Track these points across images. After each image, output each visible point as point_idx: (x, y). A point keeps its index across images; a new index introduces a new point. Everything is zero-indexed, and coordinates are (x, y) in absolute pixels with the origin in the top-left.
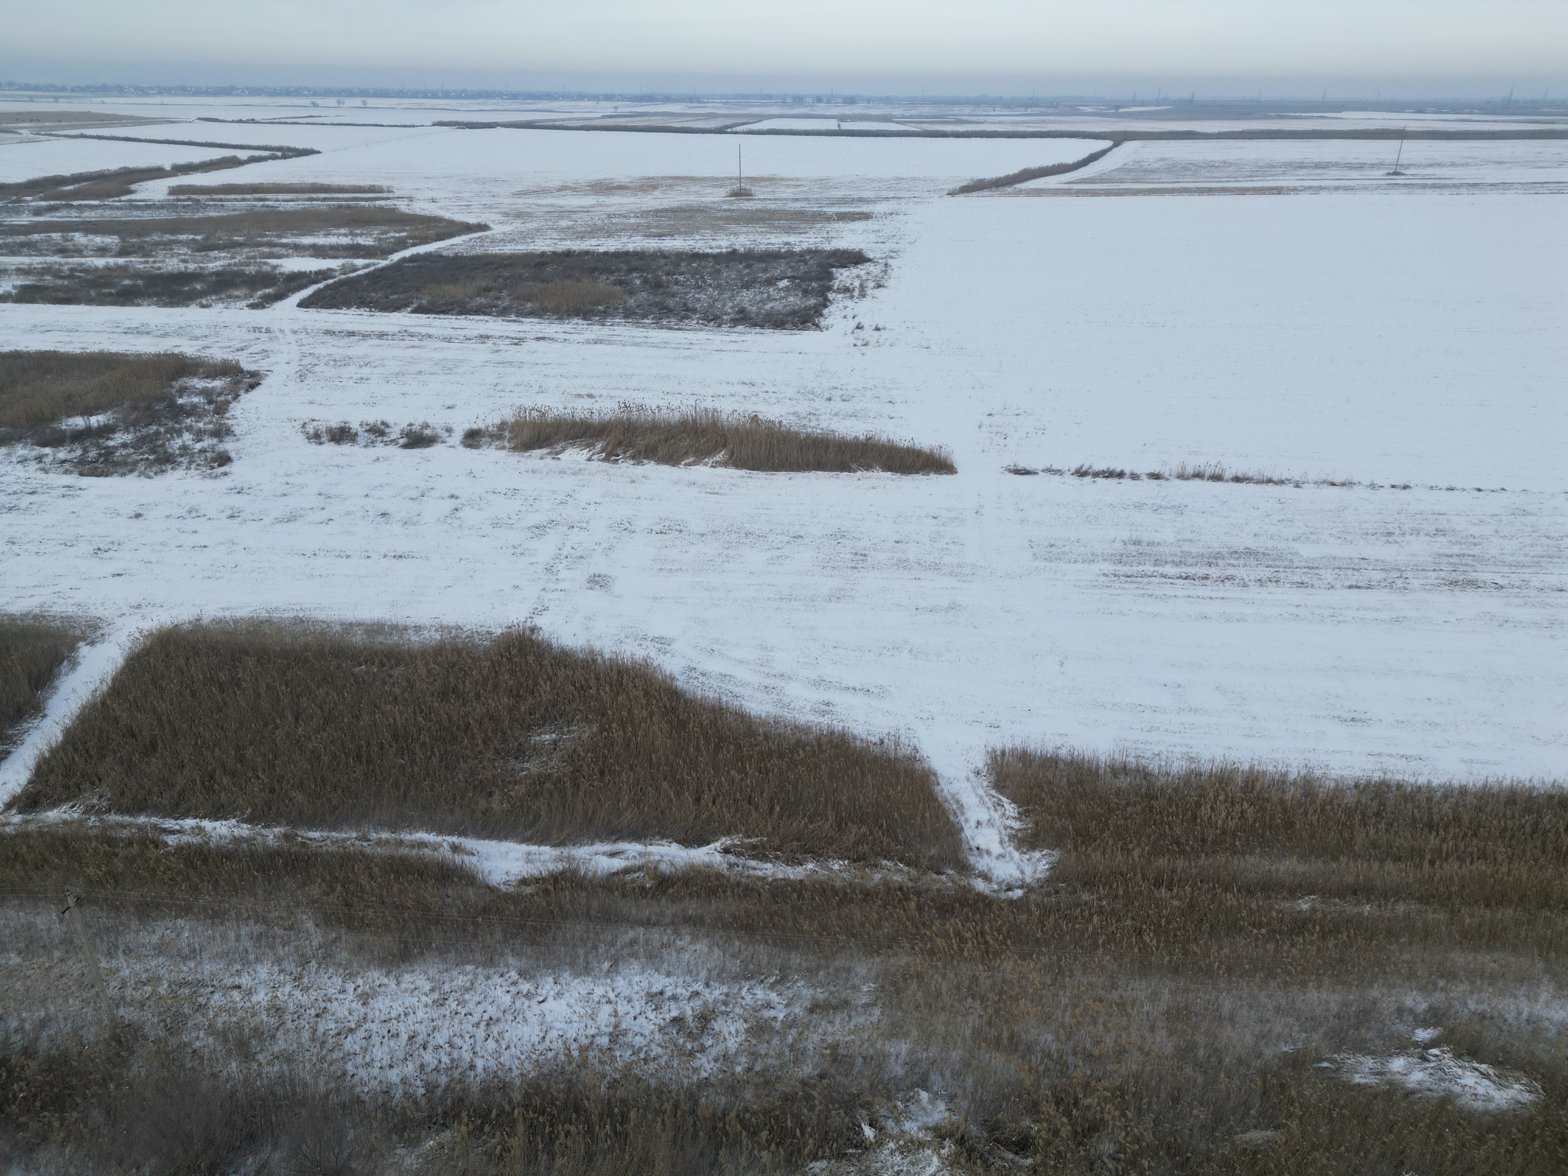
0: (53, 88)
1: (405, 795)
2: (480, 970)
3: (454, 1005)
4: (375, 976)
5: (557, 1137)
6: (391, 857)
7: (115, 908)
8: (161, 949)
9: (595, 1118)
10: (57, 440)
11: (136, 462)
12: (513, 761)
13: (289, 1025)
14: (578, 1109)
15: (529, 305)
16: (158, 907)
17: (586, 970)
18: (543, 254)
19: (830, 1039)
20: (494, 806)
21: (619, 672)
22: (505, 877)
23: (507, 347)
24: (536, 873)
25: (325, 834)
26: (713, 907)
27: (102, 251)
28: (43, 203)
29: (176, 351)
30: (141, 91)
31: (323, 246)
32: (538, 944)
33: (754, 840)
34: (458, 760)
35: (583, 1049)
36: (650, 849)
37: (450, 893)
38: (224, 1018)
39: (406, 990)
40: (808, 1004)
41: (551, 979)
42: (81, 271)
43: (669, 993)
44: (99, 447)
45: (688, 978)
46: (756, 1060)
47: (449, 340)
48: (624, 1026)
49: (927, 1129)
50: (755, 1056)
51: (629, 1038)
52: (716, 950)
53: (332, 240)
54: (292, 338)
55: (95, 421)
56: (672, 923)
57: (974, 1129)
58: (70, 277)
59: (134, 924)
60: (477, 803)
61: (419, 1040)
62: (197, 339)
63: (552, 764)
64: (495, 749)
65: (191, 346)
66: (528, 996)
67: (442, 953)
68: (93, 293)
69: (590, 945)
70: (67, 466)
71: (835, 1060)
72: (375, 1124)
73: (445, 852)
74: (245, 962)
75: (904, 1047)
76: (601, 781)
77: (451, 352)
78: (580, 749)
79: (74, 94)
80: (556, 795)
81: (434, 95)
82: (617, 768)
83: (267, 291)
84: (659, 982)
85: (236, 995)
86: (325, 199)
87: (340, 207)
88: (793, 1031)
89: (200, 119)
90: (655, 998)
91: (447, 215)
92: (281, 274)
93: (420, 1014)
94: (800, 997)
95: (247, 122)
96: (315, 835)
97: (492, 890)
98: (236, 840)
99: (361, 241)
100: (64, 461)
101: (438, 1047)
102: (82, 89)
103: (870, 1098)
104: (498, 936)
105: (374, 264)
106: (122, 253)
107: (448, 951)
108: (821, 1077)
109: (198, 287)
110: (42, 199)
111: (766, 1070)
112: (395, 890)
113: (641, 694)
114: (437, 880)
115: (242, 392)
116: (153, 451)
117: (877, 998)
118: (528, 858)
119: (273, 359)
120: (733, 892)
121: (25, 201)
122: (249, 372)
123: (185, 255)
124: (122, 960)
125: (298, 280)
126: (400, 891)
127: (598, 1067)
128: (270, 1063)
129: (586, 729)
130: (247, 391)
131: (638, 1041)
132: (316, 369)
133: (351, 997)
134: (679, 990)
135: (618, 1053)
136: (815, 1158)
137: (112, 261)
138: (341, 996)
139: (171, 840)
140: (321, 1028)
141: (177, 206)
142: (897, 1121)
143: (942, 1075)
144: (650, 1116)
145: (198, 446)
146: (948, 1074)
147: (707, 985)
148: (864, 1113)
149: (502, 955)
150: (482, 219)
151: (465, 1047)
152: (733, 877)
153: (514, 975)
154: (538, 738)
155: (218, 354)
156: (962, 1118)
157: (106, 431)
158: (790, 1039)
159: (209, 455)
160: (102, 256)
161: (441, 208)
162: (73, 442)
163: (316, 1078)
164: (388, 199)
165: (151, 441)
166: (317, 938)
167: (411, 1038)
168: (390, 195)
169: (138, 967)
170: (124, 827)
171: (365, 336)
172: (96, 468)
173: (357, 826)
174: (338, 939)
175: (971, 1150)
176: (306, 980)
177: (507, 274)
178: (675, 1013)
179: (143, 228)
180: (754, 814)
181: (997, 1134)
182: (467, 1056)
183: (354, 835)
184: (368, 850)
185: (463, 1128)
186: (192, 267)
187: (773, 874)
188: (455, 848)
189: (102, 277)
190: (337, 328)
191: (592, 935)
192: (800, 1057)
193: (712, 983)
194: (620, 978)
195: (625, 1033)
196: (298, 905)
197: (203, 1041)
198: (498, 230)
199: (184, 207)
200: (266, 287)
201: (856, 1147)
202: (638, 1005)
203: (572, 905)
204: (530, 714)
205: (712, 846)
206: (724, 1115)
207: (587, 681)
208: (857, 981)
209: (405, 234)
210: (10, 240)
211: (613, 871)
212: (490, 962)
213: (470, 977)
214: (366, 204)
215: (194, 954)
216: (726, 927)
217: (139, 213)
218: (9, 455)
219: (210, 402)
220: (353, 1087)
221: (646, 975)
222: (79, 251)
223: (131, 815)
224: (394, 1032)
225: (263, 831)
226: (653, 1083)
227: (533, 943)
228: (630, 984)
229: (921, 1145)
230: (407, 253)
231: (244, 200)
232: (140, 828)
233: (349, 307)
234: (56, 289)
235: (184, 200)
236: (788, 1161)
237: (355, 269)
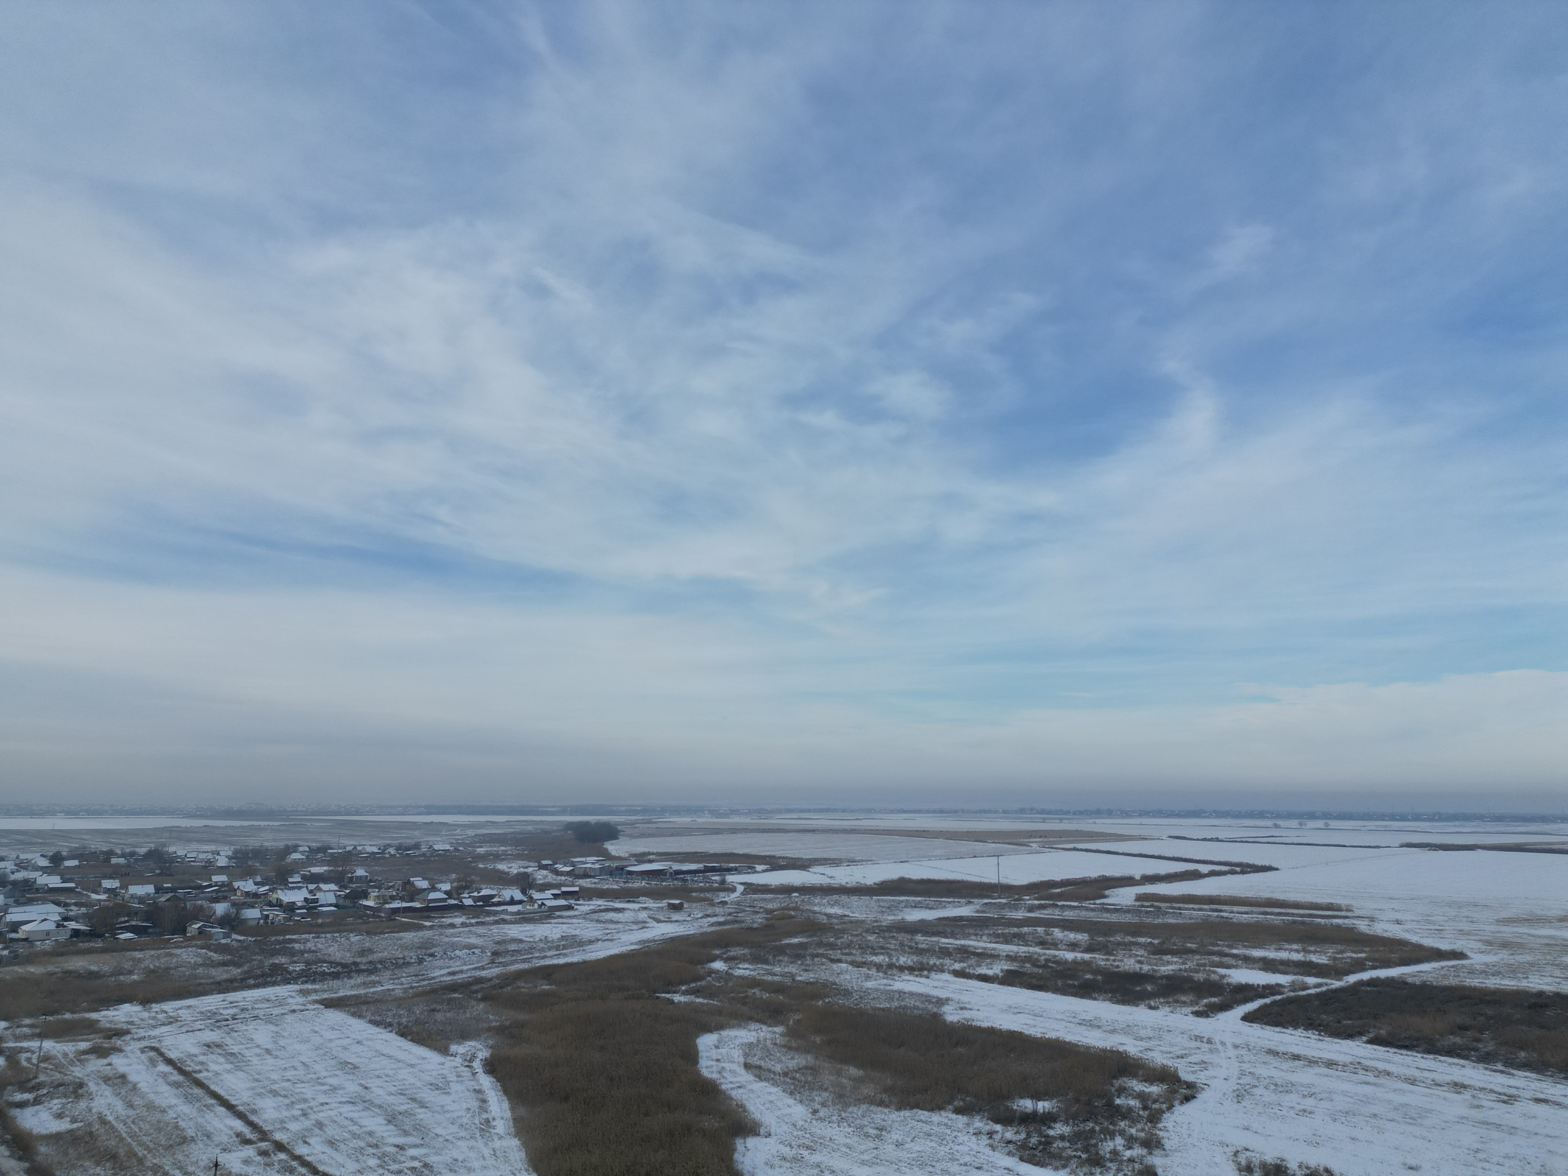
0: (1062, 812)
10: (1007, 1119)
11: (1069, 1159)
15: (1523, 1054)
18: (1541, 994)
23: (1492, 1104)
27: (1073, 946)
28: (1036, 902)
29: (1121, 1049)
30: (1126, 814)
31: (1273, 960)
42: (1054, 962)
44: (1041, 1135)
47: (1413, 1082)
53: (1283, 955)
54: (1232, 1053)
55: (1043, 1106)
58: (1045, 966)
62: (1142, 1039)
65: (1135, 1046)
68: (1060, 983)
70: (1011, 1146)
77: (1415, 1097)
79: (1075, 817)
81: (1403, 818)
83: (1213, 1000)
86: (1279, 914)
87: (1294, 922)
89: (1170, 837)
91: (1414, 939)
92: (1228, 984)
95: (1211, 840)
99: (1314, 958)
100: (1009, 1142)
102: (1081, 813)
105: (1326, 984)
106: (1089, 949)
109: (1149, 988)
110: (1036, 899)
115: (1176, 1103)
116: (1086, 1149)
119: (1210, 1073)
121: (1023, 900)
122: (1186, 1082)
123: (1141, 956)
125: (1245, 993)
130: (1182, 1103)
132: (1255, 1090)
137: (1079, 956)
141: (1141, 911)
145: (1128, 1154)
150: (1458, 945)
155: (1158, 1058)
157: (1048, 1119)
159: (1137, 1166)
160: (1073, 951)
161: (1407, 931)
162: (1020, 1124)
164: (1347, 917)
165: (1086, 1139)
168: (1349, 914)
171: (1312, 1062)
172: (1035, 1156)
177: (1490, 1012)
179: (1108, 929)
186: (1146, 968)
189: (1069, 969)
190: (1281, 1049)
198: (1477, 959)
199: (1147, 912)
200: (1212, 996)
209: (1363, 955)
210: (1007, 931)
214: (1322, 921)
217: (1108, 915)
218: (968, 1124)
219: (1145, 1108)
222: (1055, 945)
230: (1366, 976)
231: (1200, 910)
233: (1296, 1027)
234: (1032, 976)
235: (1148, 907)
237: (1305, 987)
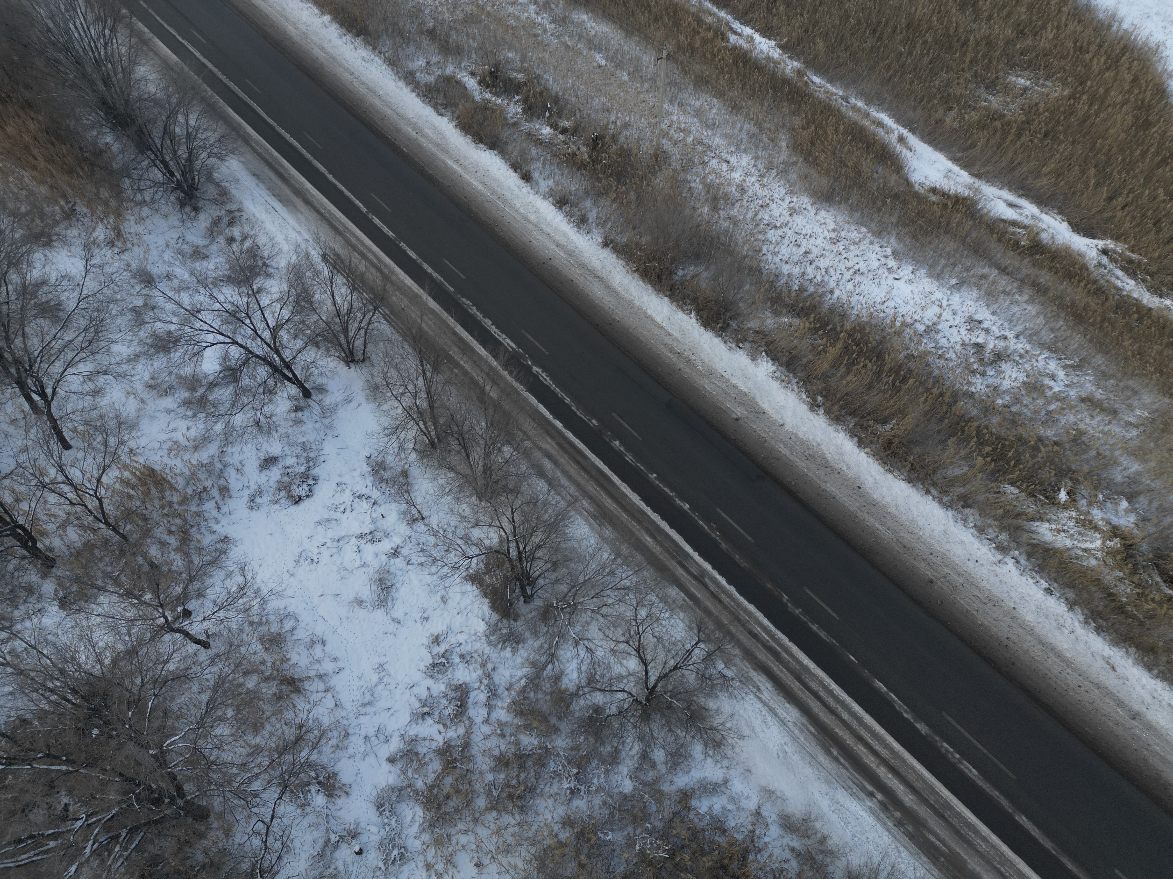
1: (890, 78)
2: (869, 235)
3: (842, 247)
4: (805, 201)
5: (858, 364)
6: (856, 123)
7: (685, 72)
8: (698, 113)
9: (886, 368)
12: (983, 89)
13: (744, 203)
14: (880, 356)
16: (707, 83)
17: (938, 277)
19: (1082, 426)
20: (947, 120)
21: (1125, 47)
22: (922, 180)
24: (946, 188)
25: (823, 83)
26: (1062, 287)
32: (917, 240)
33: (1134, 256)
34: (942, 68)
35: (904, 324)
36: (1044, 216)
37: (880, 171)
38: (711, 177)
39: (818, 221)
40: (1084, 394)
41: (911, 268)
43: (985, 325)
45: (1006, 324)
46: (1016, 404)
48: (940, 327)
49: (1109, 523)
50: (1017, 401)
51: (938, 336)
52: (1041, 318)
56: (1022, 281)
57: (1144, 547)
59: (691, 88)
60: (936, 111)
61: (811, 257)
63: (1011, 106)
64: (976, 72)
66: (890, 270)
67: (853, 209)
69: (952, 261)
71: (1075, 440)
72: (762, 290)
73: (893, 138)
74: (738, 149)
75: (1135, 467)
76: (1041, 141)
78: (1042, 106)
80: (998, 135)
82: (1062, 137)
84: (984, 314)
85: (725, 165)
88: (1059, 404)
90: (973, 323)
93: (819, 241)
94: (1081, 386)
96: (817, 80)
97: (908, 183)
98: (769, 59)
101: (818, 268)
103: (1081, 479)
104: (894, 219)
107: (857, 211)
108: (1056, 443)
111: (1019, 414)
112: (846, 148)
113: (1129, 78)
114: (876, 156)
117: (1143, 425)
118: (948, 174)
120: (1086, 285)
124: (675, 109)
126: (849, 151)
127: (907, 341)
128: (725, 220)
129: (1059, 90)
131: (943, 342)
133: (785, 206)
134: (994, 328)
135: (925, 341)
136: (1013, 484)
138: (780, 202)
139: (733, 38)
140: (760, 216)
142: (1090, 504)
143: (1150, 502)
144: (920, 389)
146: (1155, 504)
147: (1017, 337)
148: (1070, 484)
149: (889, 233)
151: (834, 278)
152: (1095, 274)
153: (889, 251)
154: (1014, 79)
156: (1141, 535)
158: (1052, 407)
163: (744, 243)
166: (783, 157)
167: (806, 253)
169: (682, 118)
170: (711, 14)
173: (846, 87)
174: (795, 163)
175: (1129, 557)
176: (765, 180)
178: (980, 340)
180: (1152, 236)
181: (1160, 562)
182: (832, 284)
183: (841, 93)
184: (843, 110)
185: (807, 324)
187: (1130, 291)
188: (901, 139)
191: (958, 255)
192: (1050, 423)
193: (1021, 337)
194: (958, 295)
195: (938, 332)
196: (784, 126)
197: (697, 185)
201: (1047, 498)
202: (958, 320)
203: (958, 226)
204: (1022, 54)
205: (1096, 241)
206: (969, 420)
207: (1089, 44)
208: (1136, 403)
211: (1003, 217)
212: (878, 234)
213: (861, 236)
215: (713, 126)
216: (1061, 306)
220: (760, 261)
221: (977, 304)
223: (718, 8)
224: (798, 242)
225: (788, 61)
226: (936, 372)
227: (914, 237)
228: (962, 303)
229: (1096, 528)
232: (719, 20)
236: (993, 473)
